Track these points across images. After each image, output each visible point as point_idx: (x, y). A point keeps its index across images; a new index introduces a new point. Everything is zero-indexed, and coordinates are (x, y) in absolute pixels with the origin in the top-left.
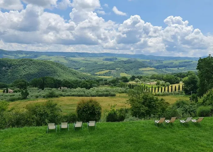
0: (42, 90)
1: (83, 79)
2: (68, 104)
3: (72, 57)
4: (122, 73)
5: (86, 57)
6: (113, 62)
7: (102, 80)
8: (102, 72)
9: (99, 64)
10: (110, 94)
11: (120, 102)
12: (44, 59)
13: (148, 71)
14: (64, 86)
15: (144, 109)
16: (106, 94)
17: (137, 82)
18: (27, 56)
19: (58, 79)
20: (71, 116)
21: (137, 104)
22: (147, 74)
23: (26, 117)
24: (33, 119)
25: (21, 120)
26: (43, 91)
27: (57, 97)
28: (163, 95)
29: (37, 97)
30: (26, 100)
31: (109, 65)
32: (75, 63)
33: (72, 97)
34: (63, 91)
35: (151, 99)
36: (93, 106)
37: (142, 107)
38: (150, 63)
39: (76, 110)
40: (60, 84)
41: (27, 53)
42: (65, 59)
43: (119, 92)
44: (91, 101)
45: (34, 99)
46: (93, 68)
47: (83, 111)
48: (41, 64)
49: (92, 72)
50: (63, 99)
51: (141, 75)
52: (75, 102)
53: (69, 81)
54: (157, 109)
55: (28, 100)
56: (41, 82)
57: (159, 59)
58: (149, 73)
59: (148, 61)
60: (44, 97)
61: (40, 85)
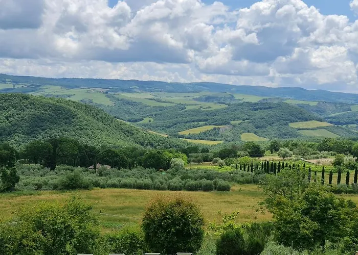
0: (51, 170)
1: (149, 147)
2: (112, 205)
3: (123, 91)
4: (247, 133)
5: (158, 91)
6: (223, 106)
7: (195, 149)
8: (197, 131)
9: (189, 111)
10: (215, 184)
11: (242, 207)
12: (58, 96)
13: (312, 129)
14: (104, 162)
15: (308, 226)
16: (206, 185)
17: (284, 156)
18: (16, 87)
19: (90, 144)
20: (127, 238)
21: (291, 215)
22: (311, 137)
23: (18, 237)
24: (34, 240)
25: (6, 243)
26: (53, 172)
27: (86, 187)
28: (350, 192)
29: (39, 187)
30: (13, 195)
31: (214, 113)
32: (130, 107)
33: (123, 190)
34: (101, 175)
35: (326, 201)
36: (184, 215)
37: (304, 221)
38: (319, 110)
39: (141, 223)
40: (93, 156)
41: (16, 80)
42: (108, 96)
43: (238, 179)
44: (179, 203)
45: (32, 192)
46: (174, 121)
47: (160, 226)
48: (50, 107)
49: (171, 129)
50: (101, 195)
51: (295, 141)
52: (130, 202)
53: (117, 151)
54: (341, 227)
55: (17, 195)
56: (49, 152)
57: (341, 100)
58: (317, 134)
59: (313, 104)
60: (55, 187)
61: (47, 159)
